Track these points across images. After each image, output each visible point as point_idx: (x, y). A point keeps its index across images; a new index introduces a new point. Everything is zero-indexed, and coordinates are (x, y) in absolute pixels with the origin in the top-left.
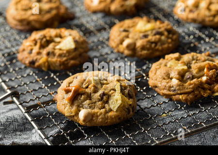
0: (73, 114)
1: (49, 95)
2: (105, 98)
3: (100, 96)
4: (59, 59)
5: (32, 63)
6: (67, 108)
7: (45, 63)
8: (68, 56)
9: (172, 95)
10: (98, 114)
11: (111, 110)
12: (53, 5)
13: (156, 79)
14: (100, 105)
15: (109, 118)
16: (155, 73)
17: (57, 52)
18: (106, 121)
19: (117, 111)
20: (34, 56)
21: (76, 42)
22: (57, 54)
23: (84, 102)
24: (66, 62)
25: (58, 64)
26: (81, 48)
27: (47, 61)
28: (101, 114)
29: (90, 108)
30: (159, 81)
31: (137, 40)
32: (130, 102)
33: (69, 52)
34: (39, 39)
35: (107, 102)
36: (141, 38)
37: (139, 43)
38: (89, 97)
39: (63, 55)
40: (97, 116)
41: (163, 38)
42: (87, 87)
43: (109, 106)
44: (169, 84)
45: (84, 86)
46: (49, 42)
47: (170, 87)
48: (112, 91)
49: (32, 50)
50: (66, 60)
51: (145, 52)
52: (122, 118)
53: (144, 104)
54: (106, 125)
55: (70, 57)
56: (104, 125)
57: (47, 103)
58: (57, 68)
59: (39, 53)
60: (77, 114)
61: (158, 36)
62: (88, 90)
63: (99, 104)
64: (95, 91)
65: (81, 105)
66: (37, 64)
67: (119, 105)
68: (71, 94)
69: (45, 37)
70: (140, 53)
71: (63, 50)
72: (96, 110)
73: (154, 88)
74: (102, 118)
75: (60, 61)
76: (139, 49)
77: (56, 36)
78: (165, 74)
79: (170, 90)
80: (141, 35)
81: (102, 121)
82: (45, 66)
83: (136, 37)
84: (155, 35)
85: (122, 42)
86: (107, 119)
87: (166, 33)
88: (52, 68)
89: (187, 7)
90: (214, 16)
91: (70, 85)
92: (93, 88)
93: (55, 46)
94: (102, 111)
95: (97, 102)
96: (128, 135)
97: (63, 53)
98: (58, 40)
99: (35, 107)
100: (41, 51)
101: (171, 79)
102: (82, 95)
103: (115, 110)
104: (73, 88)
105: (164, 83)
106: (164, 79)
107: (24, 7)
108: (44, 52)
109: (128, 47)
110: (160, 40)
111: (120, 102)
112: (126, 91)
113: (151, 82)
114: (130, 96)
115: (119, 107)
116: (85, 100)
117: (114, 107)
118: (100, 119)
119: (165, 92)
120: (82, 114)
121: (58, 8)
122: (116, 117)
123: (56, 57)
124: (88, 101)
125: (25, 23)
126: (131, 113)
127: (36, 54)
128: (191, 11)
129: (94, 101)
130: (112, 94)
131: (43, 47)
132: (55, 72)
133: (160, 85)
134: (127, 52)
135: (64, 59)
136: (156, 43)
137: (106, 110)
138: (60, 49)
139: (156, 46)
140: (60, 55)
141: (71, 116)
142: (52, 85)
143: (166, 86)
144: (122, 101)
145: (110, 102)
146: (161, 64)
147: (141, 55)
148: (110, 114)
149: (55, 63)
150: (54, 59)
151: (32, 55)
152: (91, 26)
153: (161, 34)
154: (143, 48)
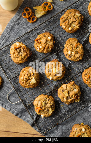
21: (36, 79)
38: (43, 110)
45: (42, 107)
46: (28, 80)
51: (56, 80)
55: (35, 85)
71: (33, 83)
77: (30, 76)
85: (49, 76)
89: (68, 54)
90: (76, 59)
111: (51, 112)
123: (31, 86)
128: (69, 56)
130: (49, 109)
137: (48, 114)
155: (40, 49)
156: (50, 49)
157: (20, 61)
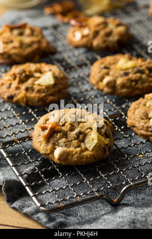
0: (48, 152)
1: (26, 131)
2: (82, 137)
3: (76, 134)
4: (37, 95)
5: (11, 98)
6: (43, 145)
7: (23, 98)
8: (47, 92)
9: (149, 136)
10: (74, 153)
11: (86, 149)
12: (35, 39)
13: (134, 119)
14: (76, 144)
15: (84, 157)
16: (134, 113)
17: (36, 88)
18: (82, 160)
19: (92, 150)
20: (12, 91)
21: (55, 77)
22: (36, 90)
23: (60, 140)
24: (44, 98)
25: (36, 99)
26: (61, 84)
27: (26, 96)
28: (76, 153)
29: (66, 146)
30: (137, 121)
31: (117, 77)
32: (107, 141)
33: (48, 87)
34: (19, 73)
35: (83, 141)
36: (121, 76)
37: (119, 81)
38: (65, 135)
39: (42, 91)
40: (73, 155)
41: (144, 76)
42: (63, 125)
43: (85, 145)
44: (147, 124)
45: (61, 124)
46: (28, 77)
47: (148, 127)
48: (89, 130)
49: (10, 84)
50: (45, 96)
51: (124, 90)
52: (98, 158)
53: (122, 143)
54: (81, 164)
55: (49, 93)
56: (79, 164)
57: (23, 139)
58: (35, 104)
59: (17, 88)
60: (52, 152)
61: (138, 75)
62: (64, 128)
63: (75, 142)
64: (72, 129)
65: (57, 143)
66: (15, 99)
67: (95, 144)
68: (47, 132)
69: (24, 71)
70: (120, 91)
71: (43, 86)
72: (71, 149)
73: (132, 128)
74: (77, 157)
75: (38, 97)
76: (119, 87)
77: (36, 71)
78: (143, 113)
79: (147, 131)
80: (122, 72)
81: (77, 160)
82: (23, 102)
83: (117, 75)
84: (136, 73)
85: (102, 79)
86: (82, 158)
87: (147, 72)
88: (30, 103)
91: (47, 122)
92: (69, 126)
93: (34, 81)
94: (78, 149)
95: (73, 141)
96: (103, 175)
97: (42, 89)
98: (37, 75)
99: (11, 143)
100: (20, 86)
101: (150, 119)
102: (58, 132)
103: (91, 150)
104: (50, 126)
105: (142, 123)
106: (142, 119)
107: (5, 40)
108: (23, 87)
109: (108, 84)
110: (140, 78)
111: (96, 141)
112: (103, 131)
113: (129, 122)
114: (106, 135)
115: (95, 146)
116: (61, 138)
117: (90, 147)
118: (75, 158)
119: (143, 132)
120: (57, 152)
121: (39, 42)
122: (92, 156)
123: (34, 93)
124: (64, 140)
125: (5, 56)
126: (107, 152)
127: (14, 89)
129: (70, 139)
130: (89, 132)
131: (22, 81)
132: (33, 108)
133: (138, 125)
134: (106, 90)
135: (43, 95)
136: (136, 81)
137: (81, 149)
138: (39, 85)
139: (136, 84)
140: (39, 91)
141: (46, 154)
142: (30, 121)
143: (143, 127)
144: (98, 140)
145: (86, 141)
146: (140, 103)
147: (121, 93)
148: (86, 153)
149: (33, 98)
150: (33, 95)
151: (11, 90)
152: (72, 61)
153: (142, 72)
154: (123, 86)
155: (83, 37)
156: (114, 38)
157: (14, 48)
